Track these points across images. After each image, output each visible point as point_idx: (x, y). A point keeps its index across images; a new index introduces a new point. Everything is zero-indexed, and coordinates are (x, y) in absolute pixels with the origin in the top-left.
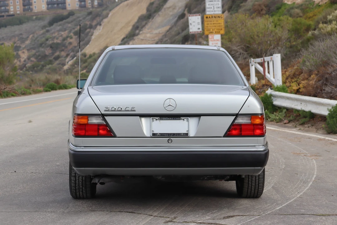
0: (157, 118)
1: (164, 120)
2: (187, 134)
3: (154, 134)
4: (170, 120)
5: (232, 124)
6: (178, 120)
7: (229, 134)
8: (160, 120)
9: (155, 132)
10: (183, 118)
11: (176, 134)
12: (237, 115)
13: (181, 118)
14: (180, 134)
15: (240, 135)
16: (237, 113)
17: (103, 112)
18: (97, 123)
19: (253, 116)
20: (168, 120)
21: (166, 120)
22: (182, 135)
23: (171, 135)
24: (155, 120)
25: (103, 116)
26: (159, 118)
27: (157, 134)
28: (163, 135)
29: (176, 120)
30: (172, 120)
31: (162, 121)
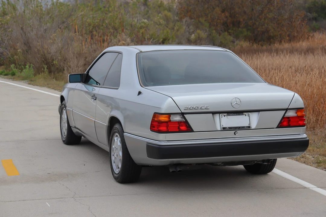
0: (225, 114)
1: (231, 115)
2: (249, 127)
3: (224, 128)
4: (235, 115)
5: (283, 117)
6: (242, 115)
7: (281, 125)
8: (228, 115)
9: (224, 126)
10: (245, 113)
11: (241, 127)
12: (287, 110)
13: (244, 113)
14: (244, 127)
15: (289, 126)
16: (287, 108)
17: (183, 111)
18: (178, 120)
19: (298, 110)
20: (234, 115)
21: (232, 115)
22: (246, 128)
23: (237, 128)
24: (223, 116)
25: (183, 114)
26: (226, 114)
27: (226, 128)
28: (231, 129)
29: (240, 115)
30: (237, 115)
31: (229, 117)
